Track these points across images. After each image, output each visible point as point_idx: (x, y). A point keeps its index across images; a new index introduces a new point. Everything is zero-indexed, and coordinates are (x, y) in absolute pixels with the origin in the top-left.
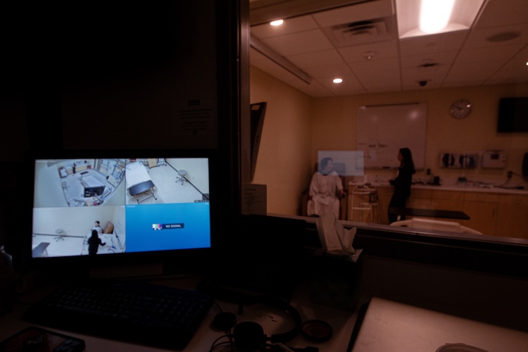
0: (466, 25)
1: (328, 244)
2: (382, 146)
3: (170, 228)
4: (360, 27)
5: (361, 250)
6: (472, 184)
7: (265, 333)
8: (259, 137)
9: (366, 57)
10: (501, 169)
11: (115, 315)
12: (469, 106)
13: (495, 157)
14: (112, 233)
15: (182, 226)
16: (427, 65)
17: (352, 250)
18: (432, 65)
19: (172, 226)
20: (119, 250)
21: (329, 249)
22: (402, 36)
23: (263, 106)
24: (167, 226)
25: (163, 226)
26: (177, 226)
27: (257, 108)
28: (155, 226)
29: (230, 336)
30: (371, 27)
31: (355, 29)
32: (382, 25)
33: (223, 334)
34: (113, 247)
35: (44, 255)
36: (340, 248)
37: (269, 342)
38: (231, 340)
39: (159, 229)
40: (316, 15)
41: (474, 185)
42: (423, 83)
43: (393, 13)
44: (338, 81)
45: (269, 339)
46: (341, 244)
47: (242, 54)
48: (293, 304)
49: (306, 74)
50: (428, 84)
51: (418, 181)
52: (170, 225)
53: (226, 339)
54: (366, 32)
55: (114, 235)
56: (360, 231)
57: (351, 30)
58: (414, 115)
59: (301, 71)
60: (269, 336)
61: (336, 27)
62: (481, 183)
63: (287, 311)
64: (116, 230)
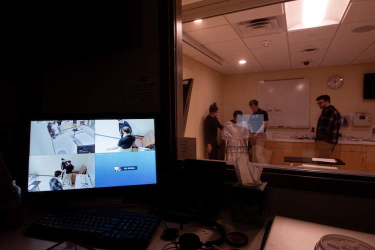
0: (337, 21)
1: (242, 179)
2: (277, 110)
3: (127, 170)
4: (259, 23)
5: (266, 183)
6: (346, 138)
7: (201, 241)
8: (188, 104)
9: (264, 45)
10: (368, 127)
11: (92, 231)
12: (341, 80)
13: (363, 118)
14: (85, 173)
15: (136, 168)
16: (308, 50)
17: (260, 182)
18: (313, 50)
19: (128, 168)
20: (90, 186)
21: (243, 182)
22: (290, 29)
23: (190, 81)
24: (125, 168)
25: (122, 169)
26: (132, 168)
27: (186, 83)
28: (116, 168)
29: (176, 243)
30: (267, 23)
31: (255, 25)
32: (275, 21)
33: (170, 242)
34: (86, 184)
35: (37, 190)
36: (252, 182)
37: (203, 247)
38: (177, 246)
39: (119, 170)
40: (227, 16)
41: (348, 139)
42: (306, 63)
43: (283, 13)
44: (242, 62)
45: (204, 245)
46: (252, 178)
47: (177, 45)
48: (219, 222)
49: (219, 57)
50: (310, 63)
51: (305, 137)
52: (127, 167)
53: (173, 245)
54: (263, 27)
55: (87, 175)
56: (265, 170)
57: (252, 25)
58: (300, 87)
59: (215, 55)
60: (204, 242)
61: (241, 23)
62: (353, 138)
63: (214, 227)
64: (88, 171)
